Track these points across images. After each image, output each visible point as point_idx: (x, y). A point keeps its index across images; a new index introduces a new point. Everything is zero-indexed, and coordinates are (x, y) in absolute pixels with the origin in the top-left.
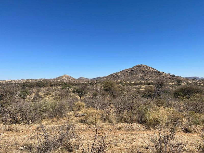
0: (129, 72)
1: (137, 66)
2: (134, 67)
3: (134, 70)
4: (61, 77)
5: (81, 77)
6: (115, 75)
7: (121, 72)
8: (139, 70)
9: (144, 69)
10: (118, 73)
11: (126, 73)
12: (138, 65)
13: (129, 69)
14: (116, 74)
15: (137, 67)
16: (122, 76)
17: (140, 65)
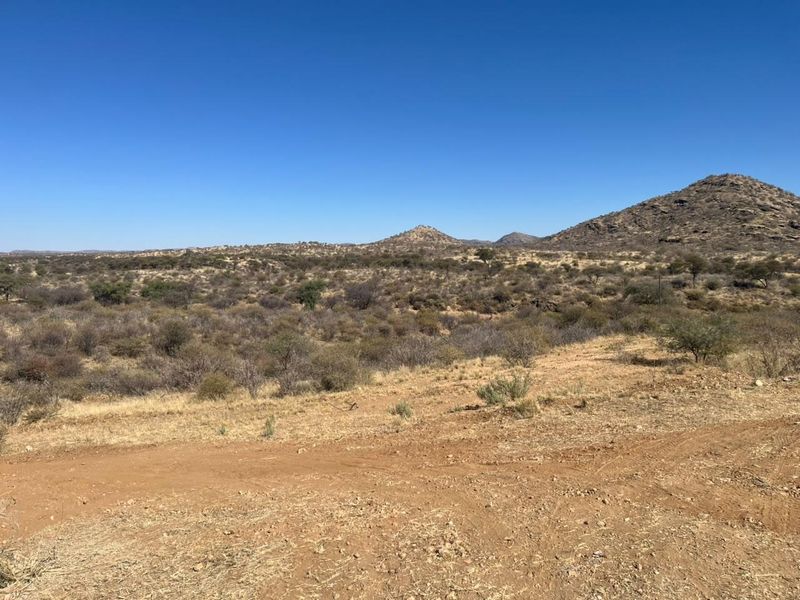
0: (662, 208)
1: (705, 183)
2: (693, 185)
3: (685, 199)
4: (404, 234)
5: (514, 234)
6: (600, 223)
7: (629, 211)
8: (707, 201)
9: (730, 195)
10: (619, 214)
11: (650, 213)
12: (711, 176)
13: (666, 197)
14: (608, 219)
15: (704, 188)
16: (630, 228)
17: (720, 177)
